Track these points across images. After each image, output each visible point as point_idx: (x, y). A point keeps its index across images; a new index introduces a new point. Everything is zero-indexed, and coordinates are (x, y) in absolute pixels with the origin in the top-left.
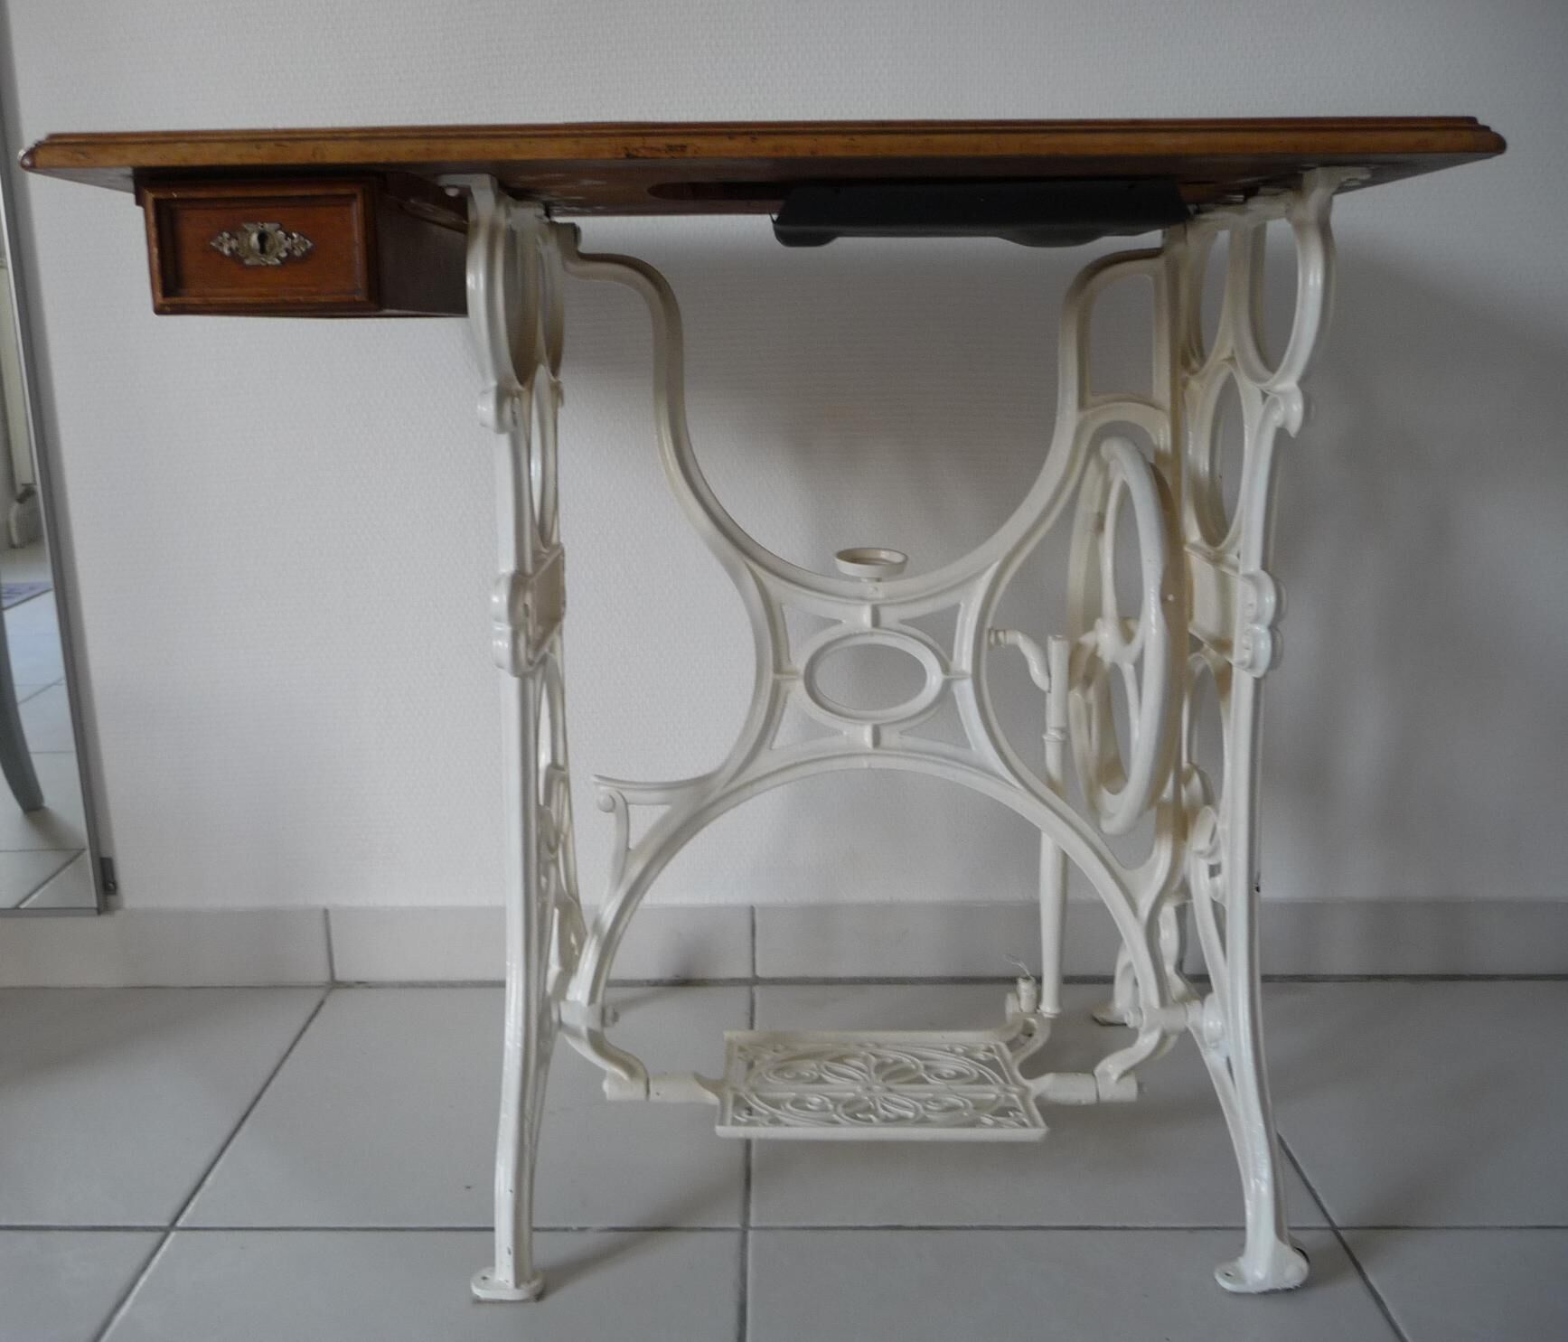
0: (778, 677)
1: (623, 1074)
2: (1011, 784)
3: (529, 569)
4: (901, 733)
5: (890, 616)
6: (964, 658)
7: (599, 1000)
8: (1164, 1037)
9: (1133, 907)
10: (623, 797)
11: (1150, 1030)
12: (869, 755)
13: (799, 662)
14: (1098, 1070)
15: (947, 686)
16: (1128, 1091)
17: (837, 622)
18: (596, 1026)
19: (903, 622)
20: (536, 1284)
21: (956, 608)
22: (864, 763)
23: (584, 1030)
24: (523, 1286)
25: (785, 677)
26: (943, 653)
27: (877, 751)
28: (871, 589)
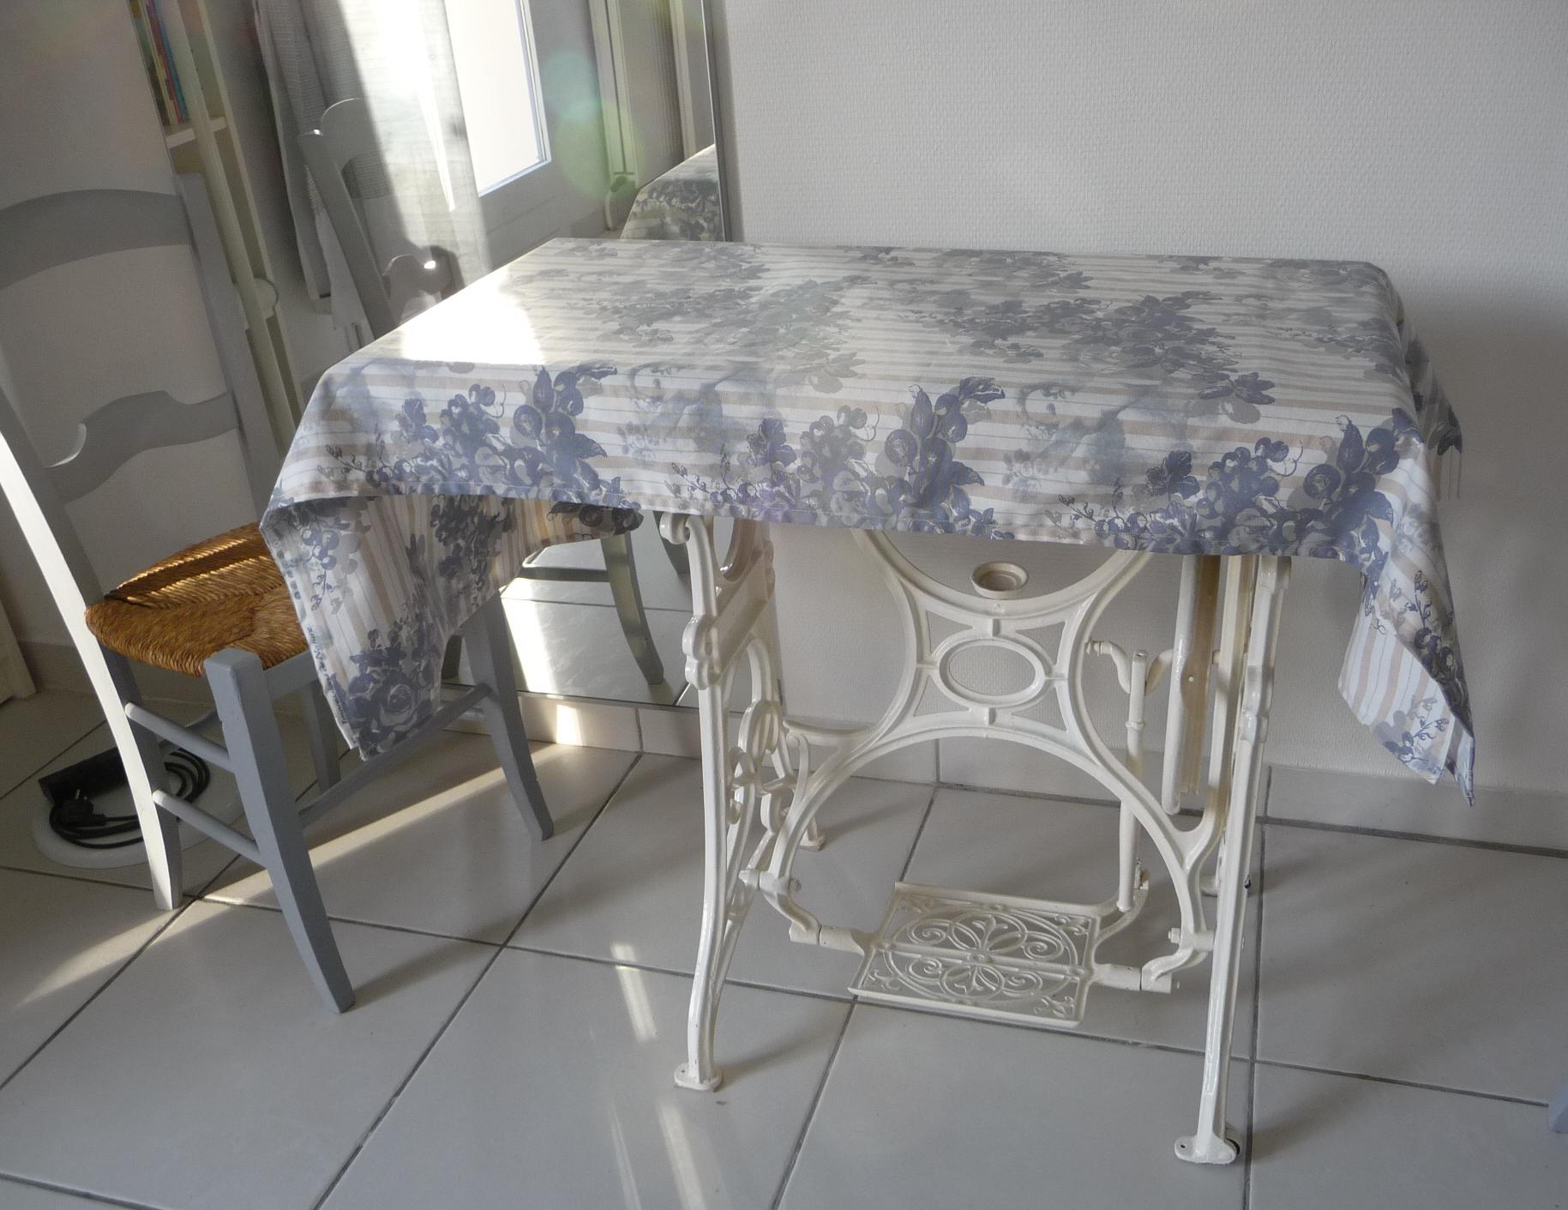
0: (920, 666)
1: (803, 928)
2: (1091, 760)
3: (714, 613)
4: (1013, 714)
5: (1008, 627)
6: (1063, 666)
7: (787, 874)
8: (1195, 954)
9: (1181, 859)
10: (806, 739)
11: (1185, 947)
12: (985, 729)
13: (938, 654)
14: (1145, 967)
15: (1048, 685)
16: (1165, 986)
17: (969, 627)
18: (784, 893)
19: (1019, 632)
20: (715, 1081)
21: (1063, 624)
22: (984, 734)
23: (775, 894)
24: (705, 1082)
25: (925, 666)
26: (1048, 658)
27: (991, 727)
28: (995, 605)
